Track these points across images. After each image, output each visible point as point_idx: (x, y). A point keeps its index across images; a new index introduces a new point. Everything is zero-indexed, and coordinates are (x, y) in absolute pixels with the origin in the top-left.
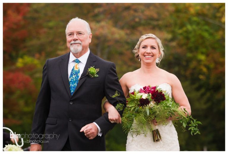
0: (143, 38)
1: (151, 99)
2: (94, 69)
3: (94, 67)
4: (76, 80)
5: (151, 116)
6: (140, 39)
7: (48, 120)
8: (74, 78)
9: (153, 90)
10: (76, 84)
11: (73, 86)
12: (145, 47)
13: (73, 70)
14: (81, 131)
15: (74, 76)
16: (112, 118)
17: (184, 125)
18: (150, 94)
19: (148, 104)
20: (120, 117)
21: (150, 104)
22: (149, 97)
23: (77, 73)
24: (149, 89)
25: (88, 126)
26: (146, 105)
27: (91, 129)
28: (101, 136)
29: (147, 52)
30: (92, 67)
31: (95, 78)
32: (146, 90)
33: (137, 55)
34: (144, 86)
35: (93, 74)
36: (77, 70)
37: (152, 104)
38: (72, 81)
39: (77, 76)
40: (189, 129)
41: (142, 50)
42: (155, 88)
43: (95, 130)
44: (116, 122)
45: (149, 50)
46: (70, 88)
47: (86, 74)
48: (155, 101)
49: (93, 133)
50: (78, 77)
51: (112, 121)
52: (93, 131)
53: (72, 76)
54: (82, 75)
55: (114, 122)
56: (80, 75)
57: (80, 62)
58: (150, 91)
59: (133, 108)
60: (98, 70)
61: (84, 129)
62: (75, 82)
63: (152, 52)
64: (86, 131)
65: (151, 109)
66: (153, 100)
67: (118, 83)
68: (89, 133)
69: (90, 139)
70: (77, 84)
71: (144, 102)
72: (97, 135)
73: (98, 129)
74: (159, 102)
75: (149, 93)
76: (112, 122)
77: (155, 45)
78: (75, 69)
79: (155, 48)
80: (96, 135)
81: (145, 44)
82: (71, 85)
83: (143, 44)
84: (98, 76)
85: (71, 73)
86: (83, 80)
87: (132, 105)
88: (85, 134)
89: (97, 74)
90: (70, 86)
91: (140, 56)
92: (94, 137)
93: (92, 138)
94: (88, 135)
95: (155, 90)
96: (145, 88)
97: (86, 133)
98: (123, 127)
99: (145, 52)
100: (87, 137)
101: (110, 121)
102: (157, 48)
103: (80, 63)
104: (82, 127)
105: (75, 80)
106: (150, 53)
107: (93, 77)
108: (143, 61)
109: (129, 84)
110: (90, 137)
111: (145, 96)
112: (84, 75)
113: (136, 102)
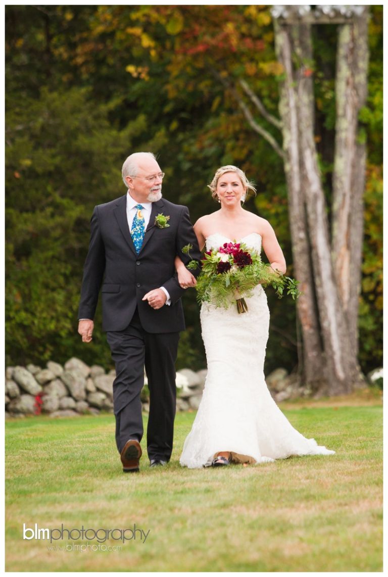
0: (220, 173)
1: (233, 262)
2: (164, 216)
3: (162, 214)
4: (141, 232)
5: (233, 286)
6: (216, 174)
7: (105, 288)
8: (138, 229)
9: (236, 249)
10: (141, 238)
11: (138, 240)
12: (224, 185)
13: (135, 219)
14: (144, 299)
15: (137, 227)
16: (183, 283)
17: (281, 290)
18: (232, 256)
19: (230, 269)
20: (195, 280)
21: (231, 270)
22: (230, 260)
23: (141, 223)
24: (231, 248)
25: (153, 293)
26: (227, 272)
27: (157, 296)
28: (169, 305)
29: (227, 191)
30: (160, 214)
31: (165, 228)
32: (226, 248)
33: (215, 194)
34: (225, 243)
35: (163, 223)
36: (141, 219)
37: (234, 269)
38: (136, 233)
39: (141, 227)
40: (288, 293)
41: (221, 190)
42: (238, 246)
43: (162, 298)
44: (189, 286)
45: (230, 188)
46: (133, 244)
47: (153, 225)
48: (238, 265)
49: (159, 301)
50: (143, 228)
51: (184, 286)
52: (159, 298)
53: (135, 227)
54: (149, 226)
55: (187, 287)
56: (146, 224)
57: (143, 208)
58: (232, 250)
59: (210, 274)
60: (168, 218)
61: (147, 297)
62: (140, 236)
63: (234, 191)
64: (151, 298)
65: (232, 277)
66: (236, 263)
67: (193, 234)
68: (154, 301)
69: (155, 308)
70: (143, 237)
71: (223, 267)
72: (165, 304)
73: (166, 296)
74: (243, 267)
75: (230, 254)
76: (184, 288)
77: (237, 181)
78: (138, 218)
79: (237, 185)
80: (163, 304)
81: (224, 181)
82: (135, 239)
83: (221, 181)
84: (169, 226)
85: (133, 223)
86: (151, 232)
87: (209, 270)
88: (149, 303)
89: (167, 223)
90: (134, 241)
91: (219, 196)
92: (161, 307)
93: (157, 308)
94: (153, 304)
95: (238, 250)
96: (225, 245)
97: (150, 301)
98: (197, 297)
99: (225, 192)
100: (152, 306)
101: (182, 286)
102: (240, 184)
103: (143, 210)
104: (145, 294)
105: (139, 232)
106: (232, 193)
107: (163, 227)
108: (224, 203)
109: (205, 232)
110: (155, 306)
111: (225, 258)
112: (151, 226)
113: (213, 266)
